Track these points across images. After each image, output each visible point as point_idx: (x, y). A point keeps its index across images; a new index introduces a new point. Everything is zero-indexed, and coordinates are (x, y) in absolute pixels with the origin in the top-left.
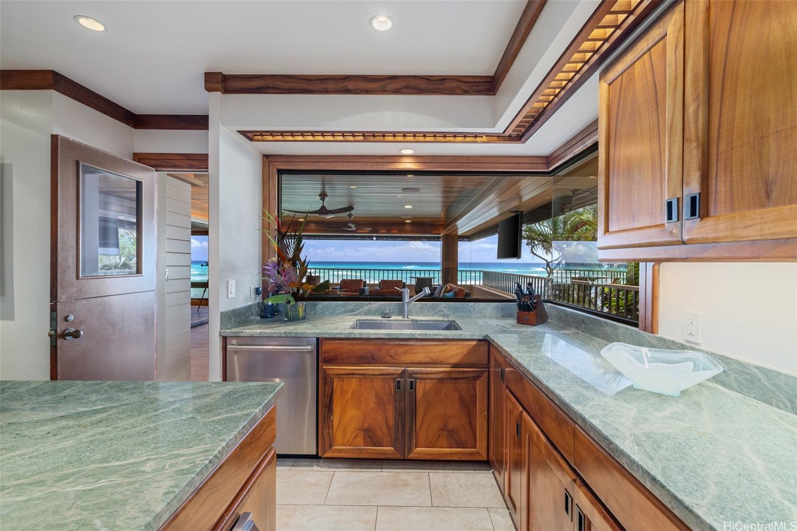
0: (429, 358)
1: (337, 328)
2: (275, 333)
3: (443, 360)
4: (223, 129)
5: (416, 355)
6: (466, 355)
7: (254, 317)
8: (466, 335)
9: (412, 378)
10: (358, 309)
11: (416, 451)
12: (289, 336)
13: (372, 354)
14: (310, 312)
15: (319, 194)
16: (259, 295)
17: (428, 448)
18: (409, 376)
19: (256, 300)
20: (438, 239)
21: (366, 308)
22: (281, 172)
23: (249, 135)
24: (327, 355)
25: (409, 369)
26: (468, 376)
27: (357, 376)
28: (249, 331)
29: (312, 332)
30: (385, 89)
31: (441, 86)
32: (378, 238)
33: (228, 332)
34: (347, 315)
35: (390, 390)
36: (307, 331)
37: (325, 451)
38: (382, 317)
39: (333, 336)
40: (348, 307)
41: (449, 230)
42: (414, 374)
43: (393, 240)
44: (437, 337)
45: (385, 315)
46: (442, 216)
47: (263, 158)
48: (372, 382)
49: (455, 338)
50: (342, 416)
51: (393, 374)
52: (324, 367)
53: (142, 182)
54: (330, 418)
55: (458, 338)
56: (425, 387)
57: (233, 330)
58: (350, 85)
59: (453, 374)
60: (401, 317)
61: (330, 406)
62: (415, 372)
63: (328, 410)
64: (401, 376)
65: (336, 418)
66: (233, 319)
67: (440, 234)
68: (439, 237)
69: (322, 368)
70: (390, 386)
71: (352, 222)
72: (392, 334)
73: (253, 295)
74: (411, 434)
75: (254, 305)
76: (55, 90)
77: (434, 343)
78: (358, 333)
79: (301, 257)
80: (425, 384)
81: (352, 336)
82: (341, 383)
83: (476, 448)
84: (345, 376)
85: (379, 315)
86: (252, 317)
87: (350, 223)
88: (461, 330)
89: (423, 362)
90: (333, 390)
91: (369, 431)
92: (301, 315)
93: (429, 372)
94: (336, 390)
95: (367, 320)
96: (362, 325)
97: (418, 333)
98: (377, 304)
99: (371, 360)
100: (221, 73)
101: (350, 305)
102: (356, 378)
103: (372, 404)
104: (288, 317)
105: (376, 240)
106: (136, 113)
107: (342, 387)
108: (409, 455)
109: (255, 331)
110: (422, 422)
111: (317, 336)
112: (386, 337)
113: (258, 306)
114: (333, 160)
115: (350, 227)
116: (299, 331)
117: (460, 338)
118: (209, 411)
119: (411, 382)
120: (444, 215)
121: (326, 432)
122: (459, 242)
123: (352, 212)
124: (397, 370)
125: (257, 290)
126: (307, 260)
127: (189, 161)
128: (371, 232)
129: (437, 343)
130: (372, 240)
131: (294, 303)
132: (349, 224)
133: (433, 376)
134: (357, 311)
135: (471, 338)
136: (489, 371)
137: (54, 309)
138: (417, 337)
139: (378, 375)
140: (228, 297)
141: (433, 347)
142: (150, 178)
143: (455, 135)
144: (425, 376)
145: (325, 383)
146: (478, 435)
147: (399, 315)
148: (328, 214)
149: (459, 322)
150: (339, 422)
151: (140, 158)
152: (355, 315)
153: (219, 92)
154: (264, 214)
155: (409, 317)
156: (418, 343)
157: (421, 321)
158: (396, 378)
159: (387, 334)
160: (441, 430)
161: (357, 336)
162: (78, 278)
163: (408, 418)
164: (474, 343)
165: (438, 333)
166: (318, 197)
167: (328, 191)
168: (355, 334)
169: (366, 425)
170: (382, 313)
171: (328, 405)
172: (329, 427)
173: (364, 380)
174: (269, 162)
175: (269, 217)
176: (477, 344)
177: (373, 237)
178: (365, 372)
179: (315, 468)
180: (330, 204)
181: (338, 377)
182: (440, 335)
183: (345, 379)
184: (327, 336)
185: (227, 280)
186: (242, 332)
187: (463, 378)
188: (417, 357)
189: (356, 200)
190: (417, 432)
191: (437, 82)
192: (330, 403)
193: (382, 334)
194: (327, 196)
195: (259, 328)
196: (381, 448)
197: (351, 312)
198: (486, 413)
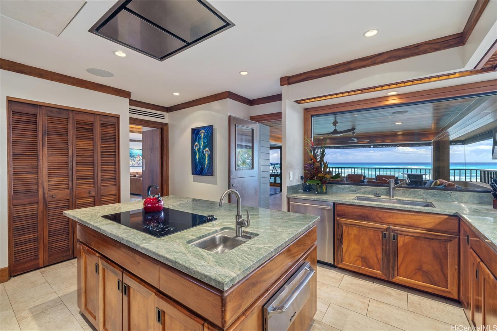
0: (407, 222)
1: (345, 199)
2: (312, 198)
3: (419, 225)
4: (287, 101)
5: (397, 219)
6: (438, 224)
7: (300, 191)
8: (437, 211)
9: (395, 233)
10: (358, 190)
11: (398, 278)
12: (319, 200)
13: (367, 215)
14: (329, 190)
15: (332, 122)
16: (302, 179)
17: (407, 278)
18: (392, 232)
19: (301, 182)
20: (429, 144)
21: (363, 190)
22: (312, 116)
23: (298, 102)
24: (339, 212)
25: (392, 227)
26: (440, 238)
27: (357, 226)
28: (299, 196)
29: (331, 199)
30: (375, 62)
31: (416, 51)
32: (375, 146)
33: (290, 196)
34: (351, 193)
35: (379, 237)
36: (328, 199)
37: (338, 264)
38: (375, 196)
39: (343, 203)
40: (352, 189)
41: (439, 137)
42: (396, 230)
43: (387, 147)
44: (413, 210)
45: (376, 195)
46: (433, 127)
47: (304, 110)
48: (367, 231)
49: (428, 211)
50: (348, 247)
51: (381, 229)
52: (338, 219)
53: (253, 129)
54: (341, 246)
55: (430, 212)
56: (404, 240)
57: (292, 195)
58: (352, 66)
59: (426, 235)
60: (388, 197)
61: (341, 240)
62: (397, 230)
63: (340, 242)
64: (387, 230)
65: (344, 247)
66: (292, 190)
67: (431, 141)
68: (431, 143)
69: (336, 219)
70: (379, 235)
71: (355, 137)
72: (380, 205)
73: (300, 180)
74: (393, 267)
75: (300, 184)
76: (229, 98)
77: (411, 213)
78: (358, 202)
79: (324, 160)
80: (404, 238)
81: (354, 204)
82: (347, 229)
83: (447, 288)
84: (350, 225)
85: (372, 195)
86: (299, 190)
87: (353, 137)
88: (435, 207)
89: (402, 224)
90: (343, 232)
91: (364, 258)
92: (324, 191)
93: (407, 231)
94: (345, 232)
95: (364, 197)
96: (361, 199)
97: (398, 206)
98: (371, 188)
99: (365, 218)
100: (287, 76)
101: (353, 188)
102: (356, 227)
103: (367, 244)
104: (317, 192)
105: (373, 147)
106: (251, 99)
107: (348, 231)
108: (393, 279)
109: (302, 196)
110: (402, 261)
111: (334, 202)
112: (376, 206)
113: (302, 185)
114: (342, 106)
115: (353, 140)
116: (324, 198)
117: (432, 212)
118: (293, 220)
119: (394, 236)
120: (434, 126)
121: (339, 253)
122: (451, 146)
123: (355, 131)
124: (383, 226)
125: (302, 177)
126: (328, 162)
127: (271, 117)
128: (369, 142)
129: (413, 214)
130: (370, 147)
131: (321, 184)
132: (353, 139)
133: (411, 234)
134: (357, 191)
135: (442, 213)
136: (459, 238)
137: (229, 181)
138: (397, 208)
139: (371, 228)
140: (290, 180)
141: (410, 216)
142: (256, 126)
143: (430, 78)
144: (404, 233)
145: (338, 227)
146: (449, 280)
147: (386, 195)
148: (338, 134)
149: (434, 203)
150: (347, 250)
151: (252, 118)
152: (356, 193)
153: (286, 85)
154: (304, 139)
155: (394, 197)
156: (399, 212)
157: (403, 200)
158: (383, 231)
159: (376, 205)
160: (417, 269)
161: (357, 204)
162: (236, 170)
163: (391, 257)
164: (446, 217)
165: (414, 207)
166: (332, 124)
167: (338, 120)
168: (356, 203)
169: (363, 255)
170: (375, 193)
171: (340, 239)
172: (340, 251)
173: (361, 229)
174: (307, 112)
175: (307, 140)
176: (447, 218)
177: (370, 145)
178: (362, 225)
179: (333, 271)
180: (339, 128)
181: (346, 225)
182: (416, 208)
183: (350, 227)
184: (339, 202)
185: (289, 171)
186: (296, 196)
187: (435, 239)
188: (398, 221)
189: (357, 123)
190: (398, 267)
191: (413, 49)
192: (341, 238)
193: (373, 204)
194: (338, 123)
195: (304, 195)
196: (373, 270)
197: (354, 191)
198: (456, 267)
